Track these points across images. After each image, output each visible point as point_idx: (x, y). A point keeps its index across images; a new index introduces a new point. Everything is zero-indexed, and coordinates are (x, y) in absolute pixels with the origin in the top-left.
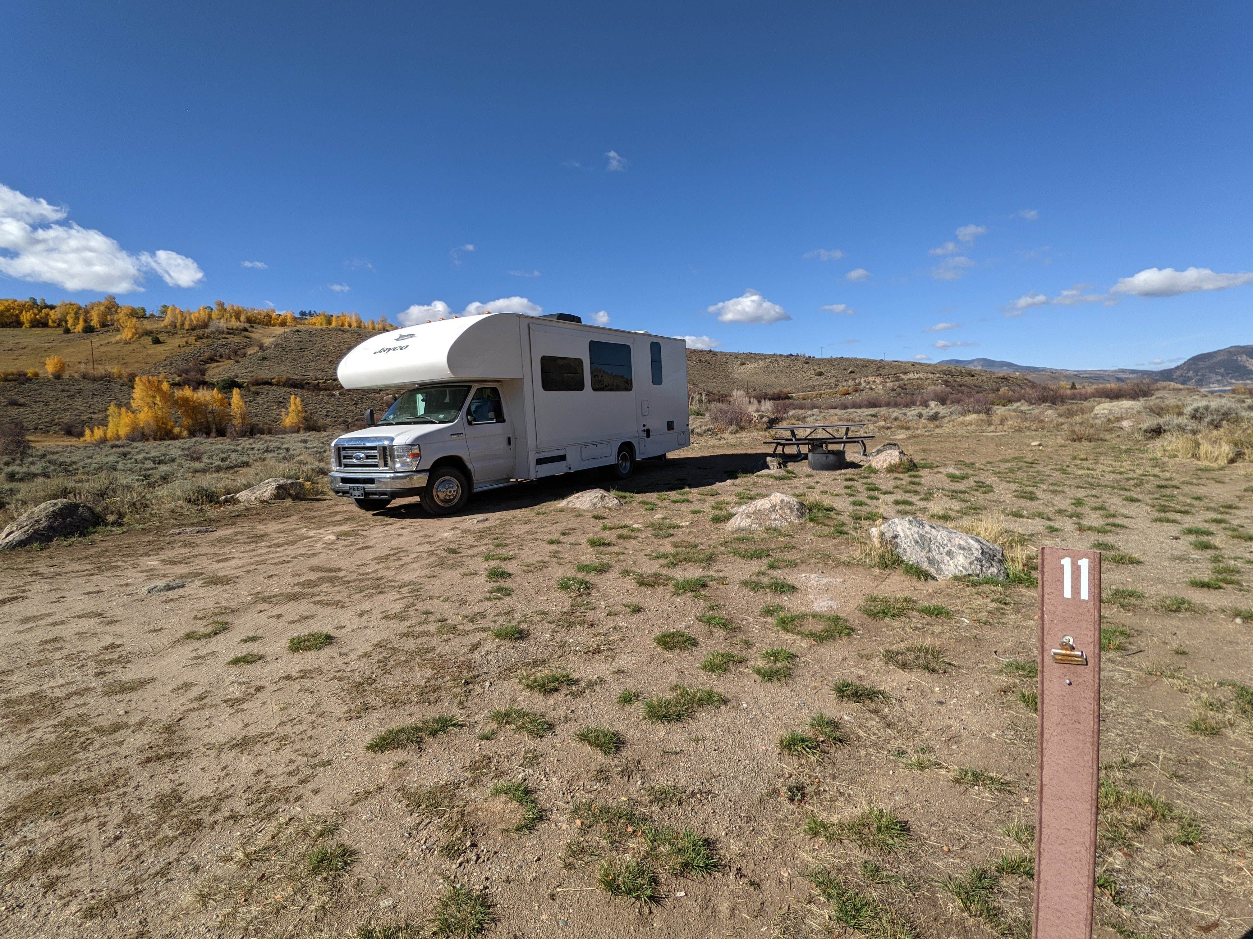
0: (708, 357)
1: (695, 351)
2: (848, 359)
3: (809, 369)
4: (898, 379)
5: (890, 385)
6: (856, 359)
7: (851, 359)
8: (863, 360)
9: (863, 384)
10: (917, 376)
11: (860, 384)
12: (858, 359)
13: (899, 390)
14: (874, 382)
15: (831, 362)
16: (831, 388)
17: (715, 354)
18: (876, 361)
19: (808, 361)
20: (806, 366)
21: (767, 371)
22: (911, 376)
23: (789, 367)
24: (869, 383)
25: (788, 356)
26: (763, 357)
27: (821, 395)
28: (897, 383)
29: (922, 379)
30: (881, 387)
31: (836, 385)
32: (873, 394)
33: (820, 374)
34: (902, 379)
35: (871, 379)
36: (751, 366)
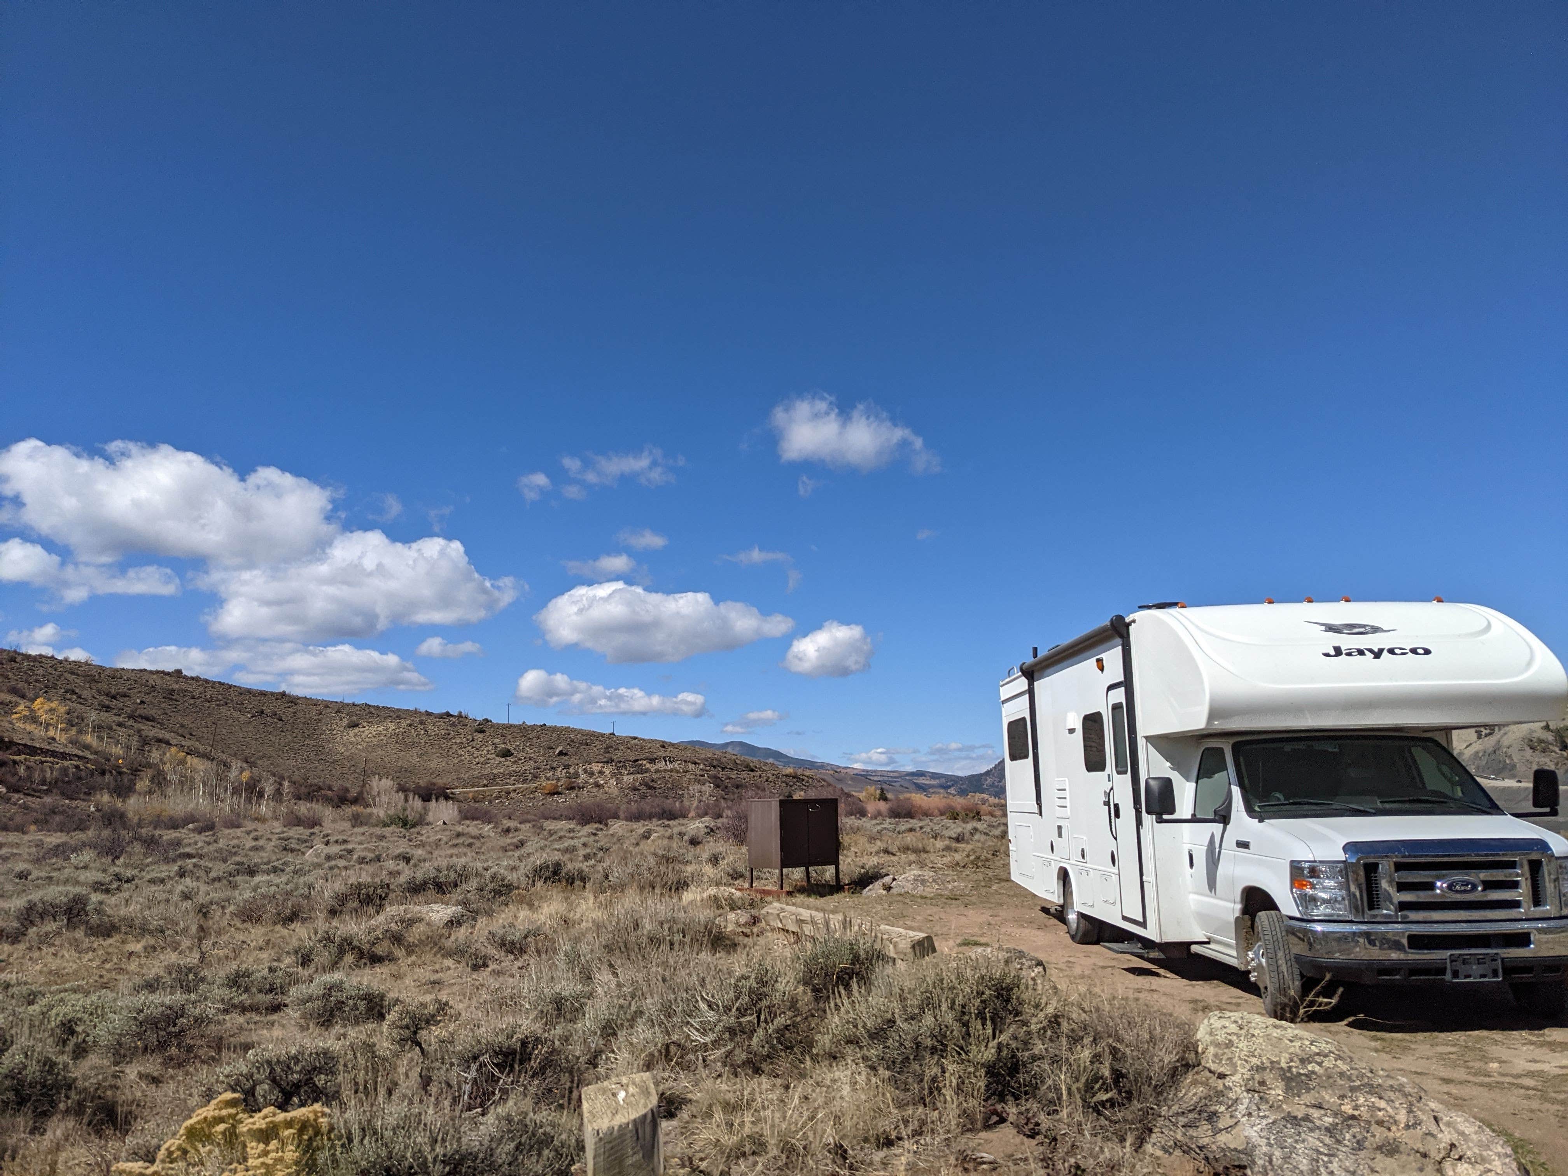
0: (280, 708)
1: (249, 691)
2: (554, 729)
3: (485, 743)
4: (642, 771)
5: (627, 779)
6: (569, 730)
7: (561, 729)
8: (580, 732)
9: (583, 776)
10: (670, 766)
11: (577, 775)
12: (573, 730)
13: (643, 789)
14: (601, 773)
15: (523, 730)
16: (525, 781)
17: (293, 701)
18: (602, 735)
19: (483, 726)
20: (480, 736)
21: (402, 741)
22: (661, 765)
23: (446, 737)
24: (592, 774)
25: (441, 716)
26: (396, 714)
27: (508, 793)
28: (639, 776)
29: (678, 772)
30: (613, 782)
31: (536, 777)
32: (600, 795)
33: (507, 754)
34: (647, 771)
35: (596, 767)
36: (370, 731)
